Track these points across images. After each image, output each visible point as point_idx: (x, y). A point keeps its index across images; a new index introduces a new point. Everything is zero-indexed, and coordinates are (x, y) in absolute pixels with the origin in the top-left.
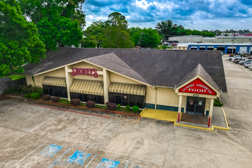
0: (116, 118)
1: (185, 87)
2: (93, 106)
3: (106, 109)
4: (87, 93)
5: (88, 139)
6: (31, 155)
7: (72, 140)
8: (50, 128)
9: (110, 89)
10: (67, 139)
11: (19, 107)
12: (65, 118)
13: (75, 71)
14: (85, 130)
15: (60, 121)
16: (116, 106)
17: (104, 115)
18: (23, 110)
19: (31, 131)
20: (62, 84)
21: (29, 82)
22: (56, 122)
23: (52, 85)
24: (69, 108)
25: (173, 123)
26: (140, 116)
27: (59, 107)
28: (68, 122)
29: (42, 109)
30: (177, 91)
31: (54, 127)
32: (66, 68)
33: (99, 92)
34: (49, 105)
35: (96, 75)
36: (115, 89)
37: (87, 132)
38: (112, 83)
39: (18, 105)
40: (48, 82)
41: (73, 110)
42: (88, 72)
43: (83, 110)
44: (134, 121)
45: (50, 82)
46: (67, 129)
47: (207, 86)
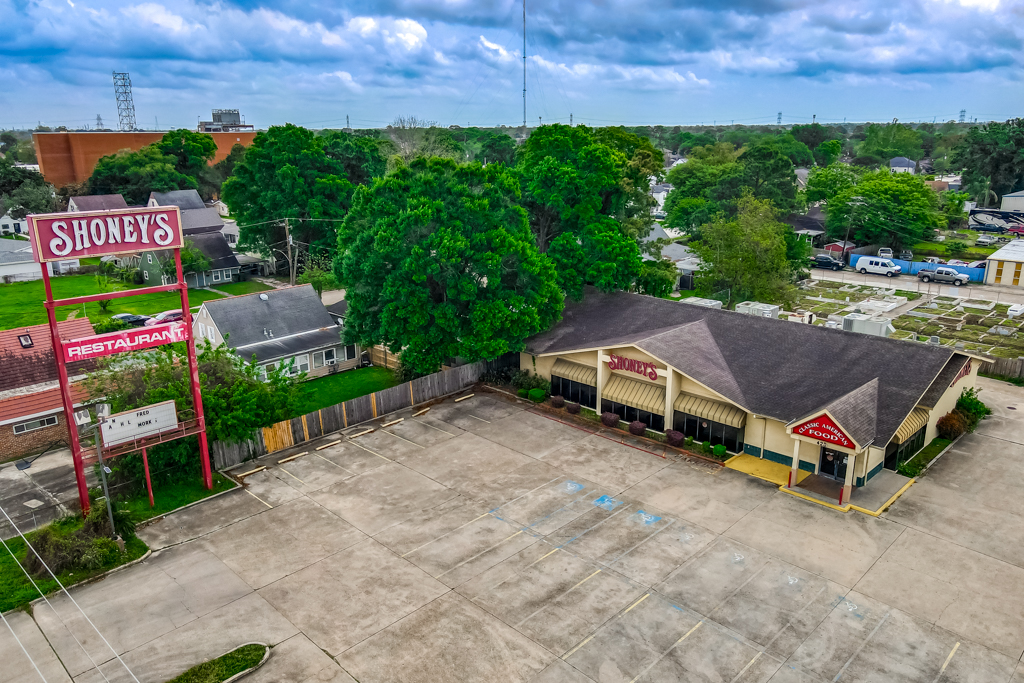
0: (678, 461)
1: (802, 425)
2: (641, 433)
3: (664, 442)
4: (634, 406)
5: (624, 483)
6: (544, 488)
7: (599, 480)
8: (566, 458)
9: (677, 404)
10: (592, 478)
11: (511, 414)
12: (589, 446)
13: (616, 360)
14: (620, 471)
15: (581, 450)
16: (683, 439)
17: (659, 452)
18: (518, 420)
19: (539, 456)
20: (589, 379)
21: (526, 364)
22: (574, 451)
23: (570, 379)
24: (597, 430)
25: (778, 486)
26: (723, 465)
27: (578, 424)
28: (594, 453)
29: (551, 424)
30: (789, 431)
31: (571, 458)
32: (600, 353)
33: (656, 407)
34: (561, 418)
35: (653, 376)
36: (687, 407)
37: (623, 475)
38: (682, 394)
39: (509, 410)
40: (562, 372)
41: (603, 434)
42: (639, 367)
43: (623, 436)
44: (709, 471)
45: (567, 373)
46: (592, 464)
47: (839, 430)
